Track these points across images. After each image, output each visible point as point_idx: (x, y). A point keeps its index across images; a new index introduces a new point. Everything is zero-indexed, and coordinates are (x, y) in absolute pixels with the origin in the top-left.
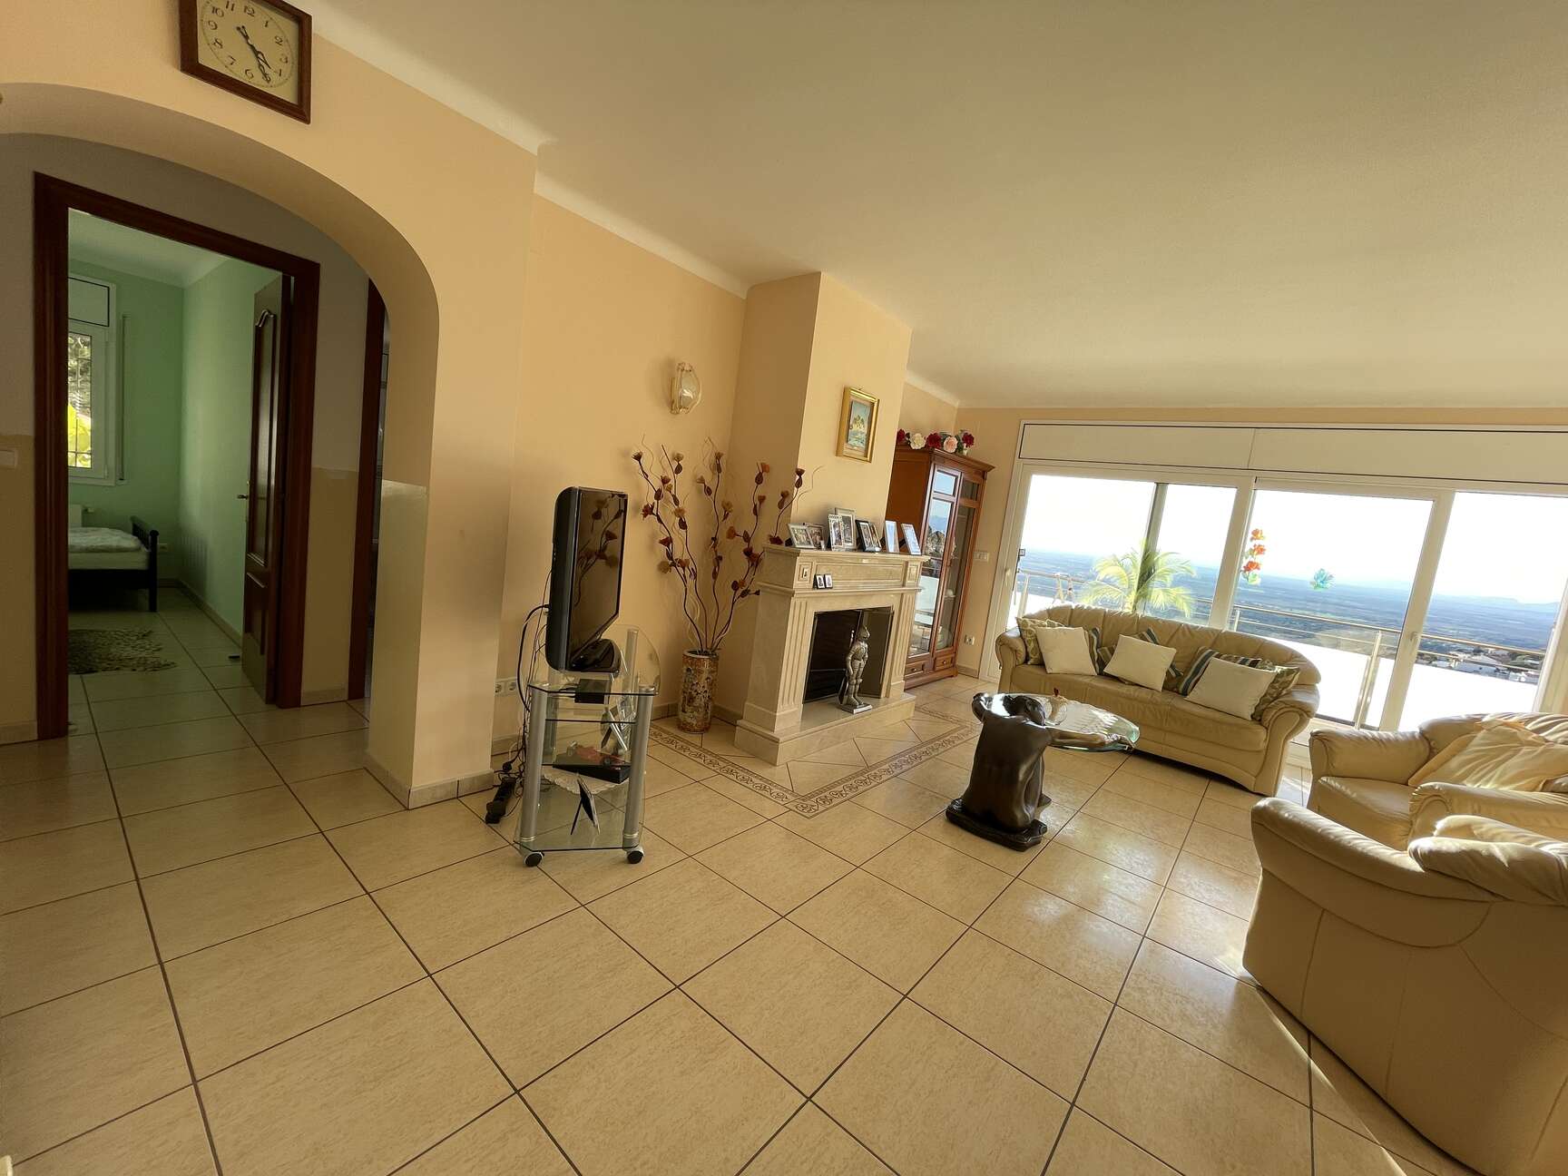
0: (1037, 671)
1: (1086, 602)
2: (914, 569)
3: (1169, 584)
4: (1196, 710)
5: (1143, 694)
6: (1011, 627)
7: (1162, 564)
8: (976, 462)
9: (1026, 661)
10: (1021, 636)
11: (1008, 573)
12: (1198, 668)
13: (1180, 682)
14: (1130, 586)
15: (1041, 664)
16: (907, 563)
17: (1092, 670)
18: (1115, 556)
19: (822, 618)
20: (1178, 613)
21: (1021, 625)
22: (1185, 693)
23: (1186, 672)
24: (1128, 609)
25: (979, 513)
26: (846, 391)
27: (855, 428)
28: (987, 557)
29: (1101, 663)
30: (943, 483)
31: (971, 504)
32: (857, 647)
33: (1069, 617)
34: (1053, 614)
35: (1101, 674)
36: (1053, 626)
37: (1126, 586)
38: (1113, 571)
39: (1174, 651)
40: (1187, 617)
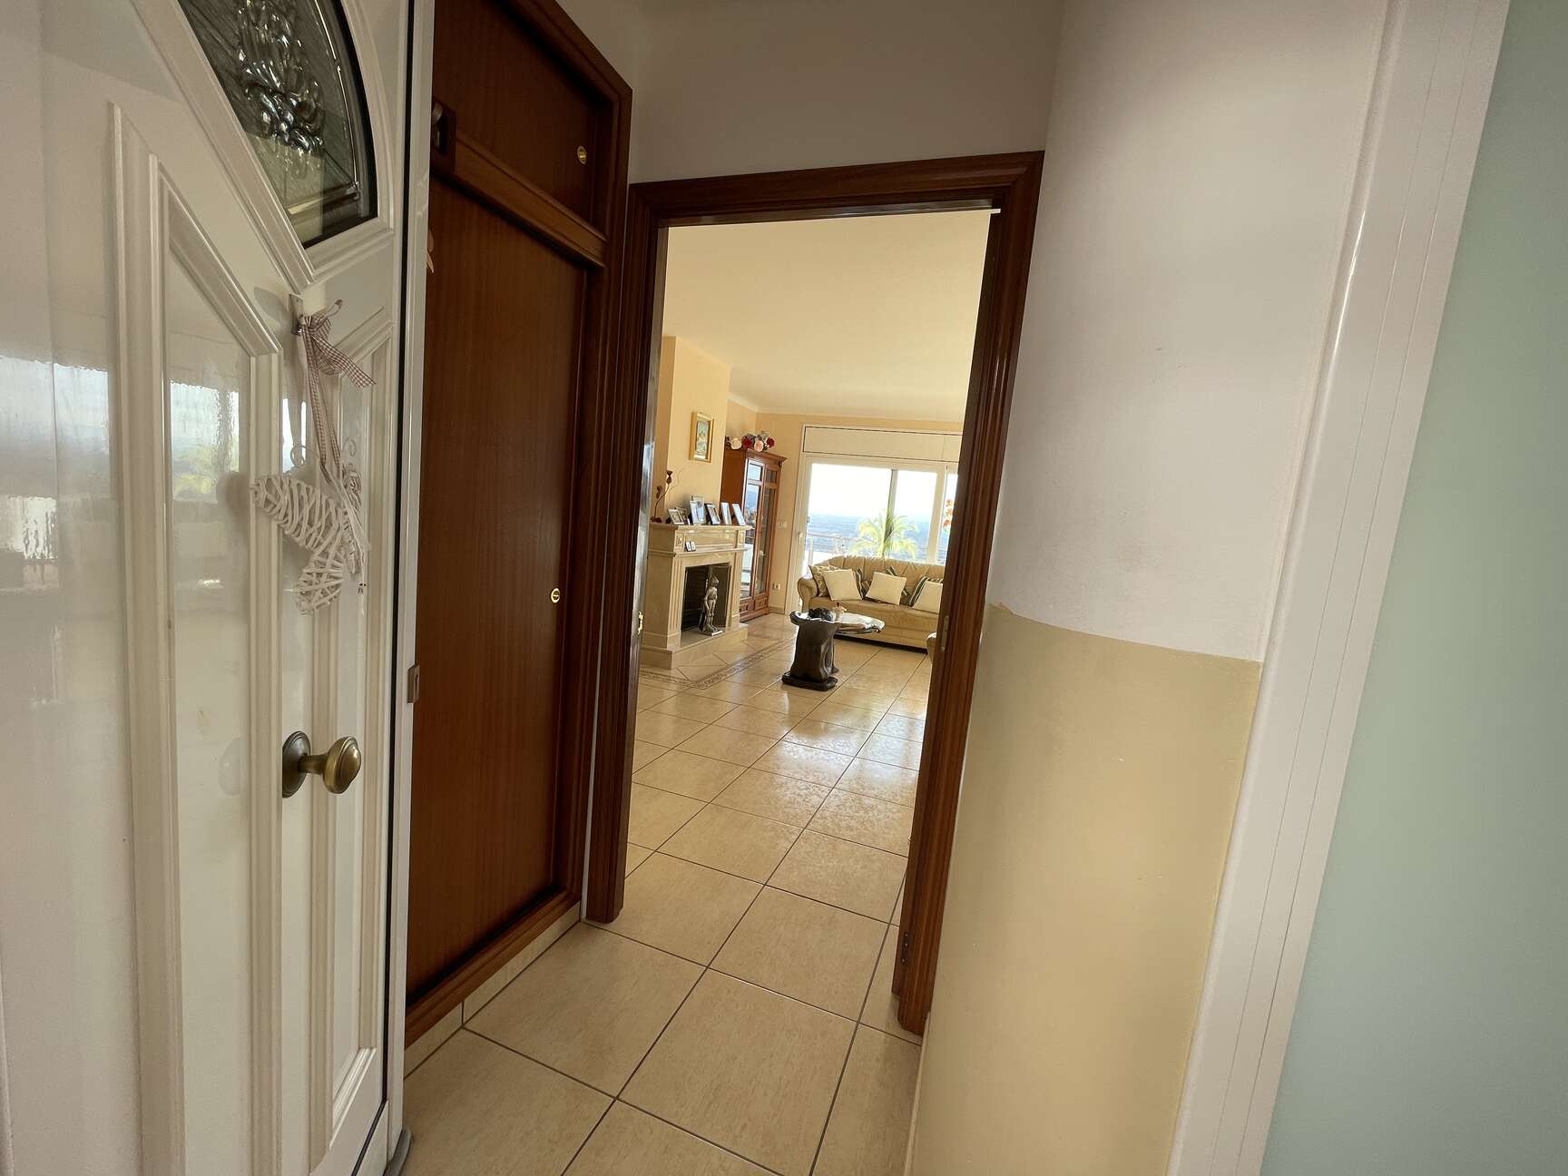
0: (825, 600)
1: (853, 552)
2: (742, 535)
3: (902, 537)
4: (918, 613)
5: (889, 607)
6: (806, 574)
7: (897, 525)
8: (774, 455)
9: (818, 595)
10: (813, 578)
11: (801, 536)
12: (919, 588)
13: (909, 599)
14: (880, 540)
15: (827, 595)
16: (737, 531)
17: (859, 597)
18: (869, 520)
19: (690, 571)
20: (910, 557)
21: (813, 570)
22: (912, 604)
23: (913, 592)
24: (879, 556)
25: (778, 493)
26: (693, 414)
27: (700, 440)
28: (785, 525)
29: (864, 591)
30: (754, 471)
31: (773, 486)
32: (710, 591)
33: (843, 563)
34: (833, 562)
35: (865, 598)
36: (833, 569)
37: (877, 541)
38: (870, 530)
39: (905, 579)
40: (915, 559)
